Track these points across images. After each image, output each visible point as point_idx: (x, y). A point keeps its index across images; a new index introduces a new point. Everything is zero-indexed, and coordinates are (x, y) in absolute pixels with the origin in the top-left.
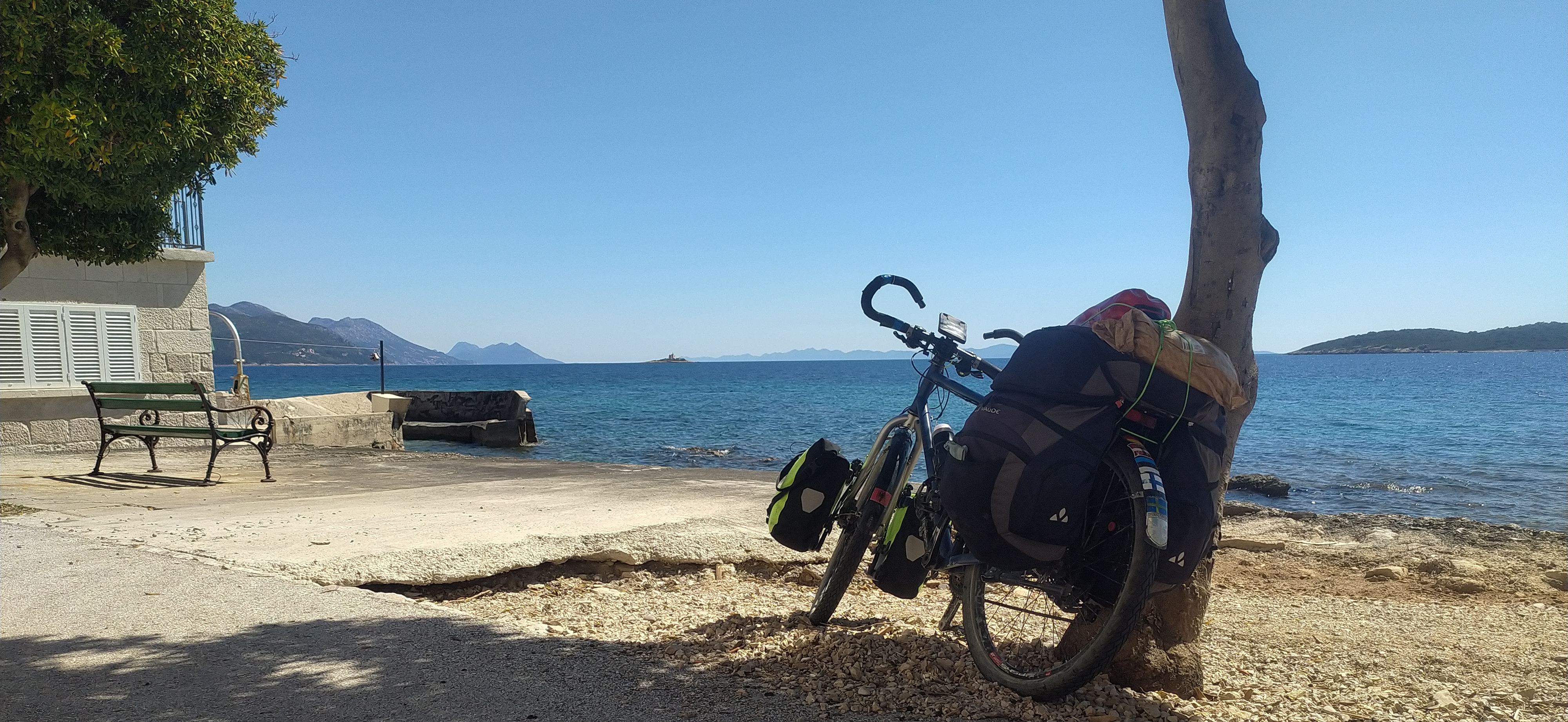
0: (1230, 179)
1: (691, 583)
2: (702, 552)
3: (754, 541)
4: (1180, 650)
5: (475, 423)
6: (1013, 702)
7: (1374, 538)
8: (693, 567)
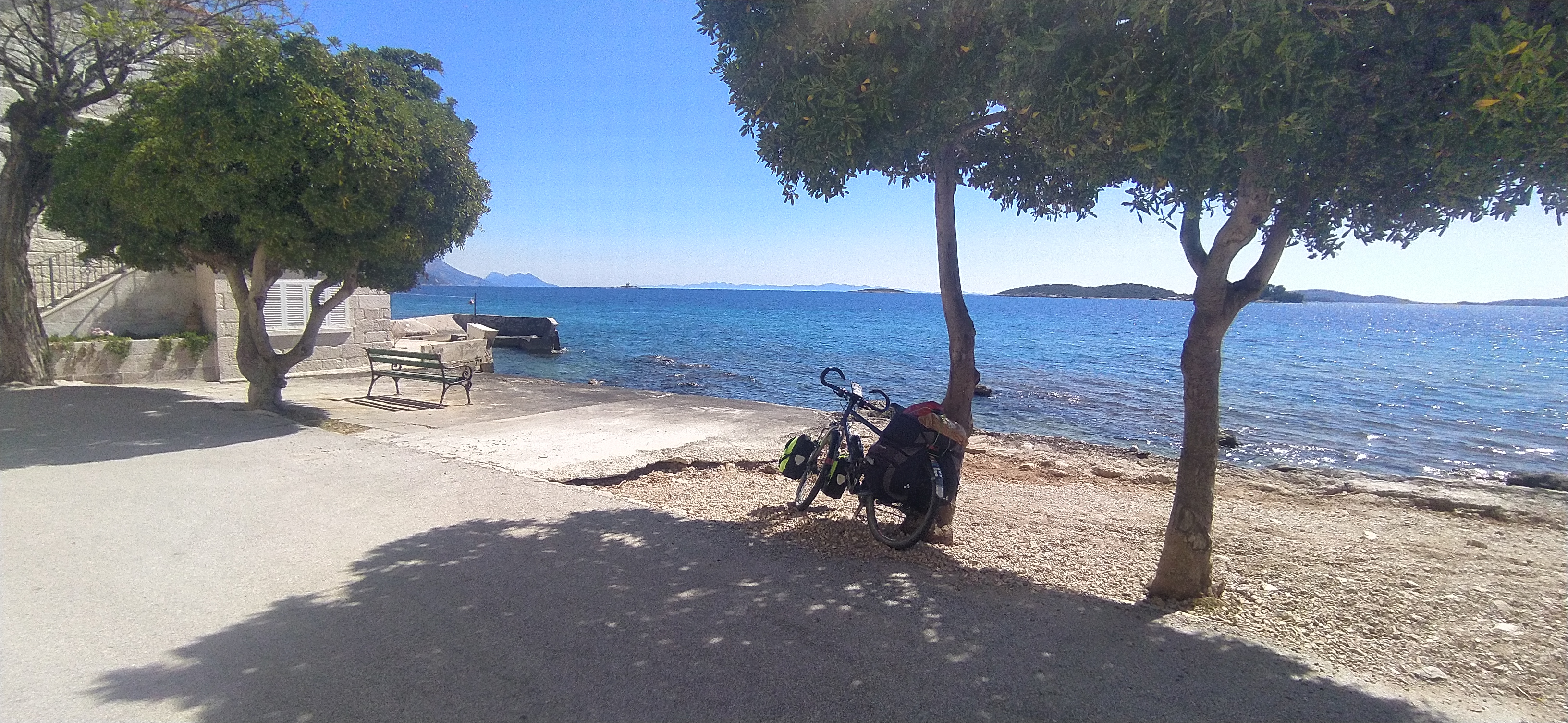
0: (964, 356)
1: (714, 473)
2: (719, 457)
3: (742, 451)
4: (946, 528)
5: (522, 337)
6: (889, 551)
7: (1024, 447)
8: (715, 465)
